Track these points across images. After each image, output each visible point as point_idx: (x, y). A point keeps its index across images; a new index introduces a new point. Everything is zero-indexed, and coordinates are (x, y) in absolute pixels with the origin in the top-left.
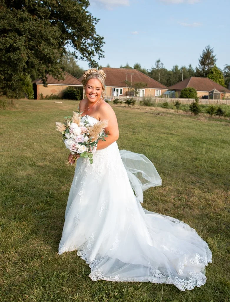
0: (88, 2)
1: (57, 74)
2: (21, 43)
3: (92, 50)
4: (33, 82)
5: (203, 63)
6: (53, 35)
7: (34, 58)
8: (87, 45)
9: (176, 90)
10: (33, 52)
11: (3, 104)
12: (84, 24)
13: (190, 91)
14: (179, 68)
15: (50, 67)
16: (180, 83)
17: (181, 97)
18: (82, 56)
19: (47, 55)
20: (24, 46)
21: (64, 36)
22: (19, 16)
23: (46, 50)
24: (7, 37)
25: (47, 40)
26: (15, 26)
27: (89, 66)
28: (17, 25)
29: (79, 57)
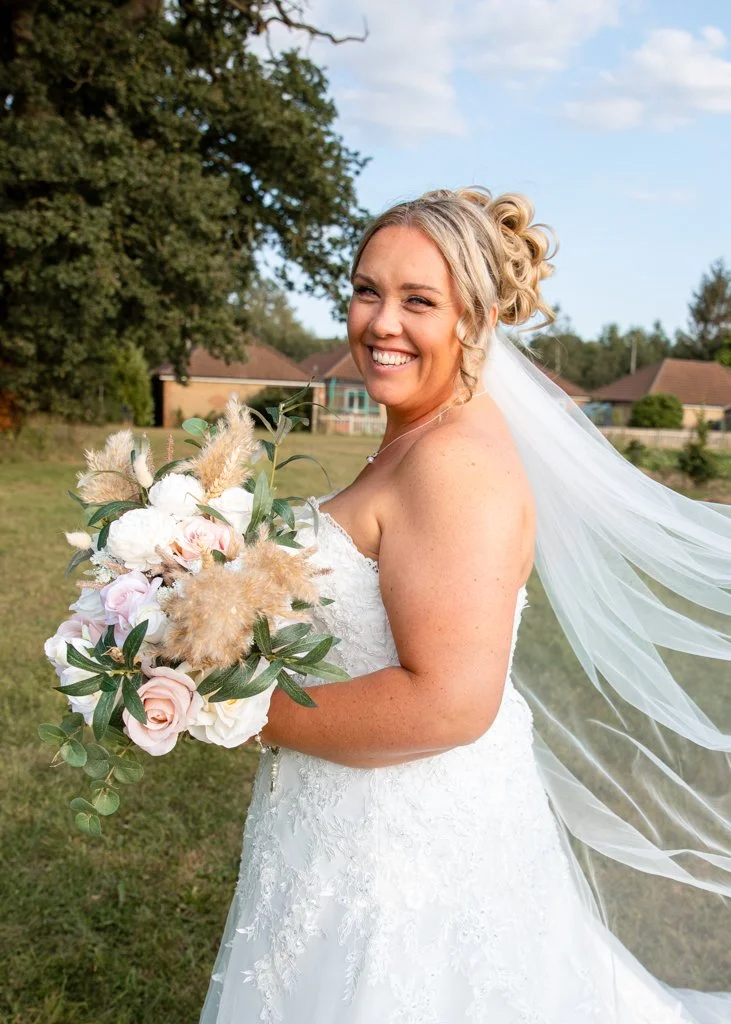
0: (333, 108)
1: (221, 340)
2: (95, 229)
3: (342, 259)
4: (152, 372)
5: (701, 314)
6: (211, 205)
7: (141, 286)
8: (328, 247)
9: (614, 403)
10: (138, 262)
11: (40, 440)
12: (317, 173)
13: (663, 404)
14: (622, 332)
15: (196, 317)
16: (625, 380)
17: (634, 423)
18: (310, 282)
19: (185, 274)
20: (106, 240)
21: (248, 211)
22: (90, 138)
23: (185, 257)
24: (47, 209)
25: (188, 223)
26: (75, 170)
27: (334, 317)
28: (82, 169)
29: (299, 286)
